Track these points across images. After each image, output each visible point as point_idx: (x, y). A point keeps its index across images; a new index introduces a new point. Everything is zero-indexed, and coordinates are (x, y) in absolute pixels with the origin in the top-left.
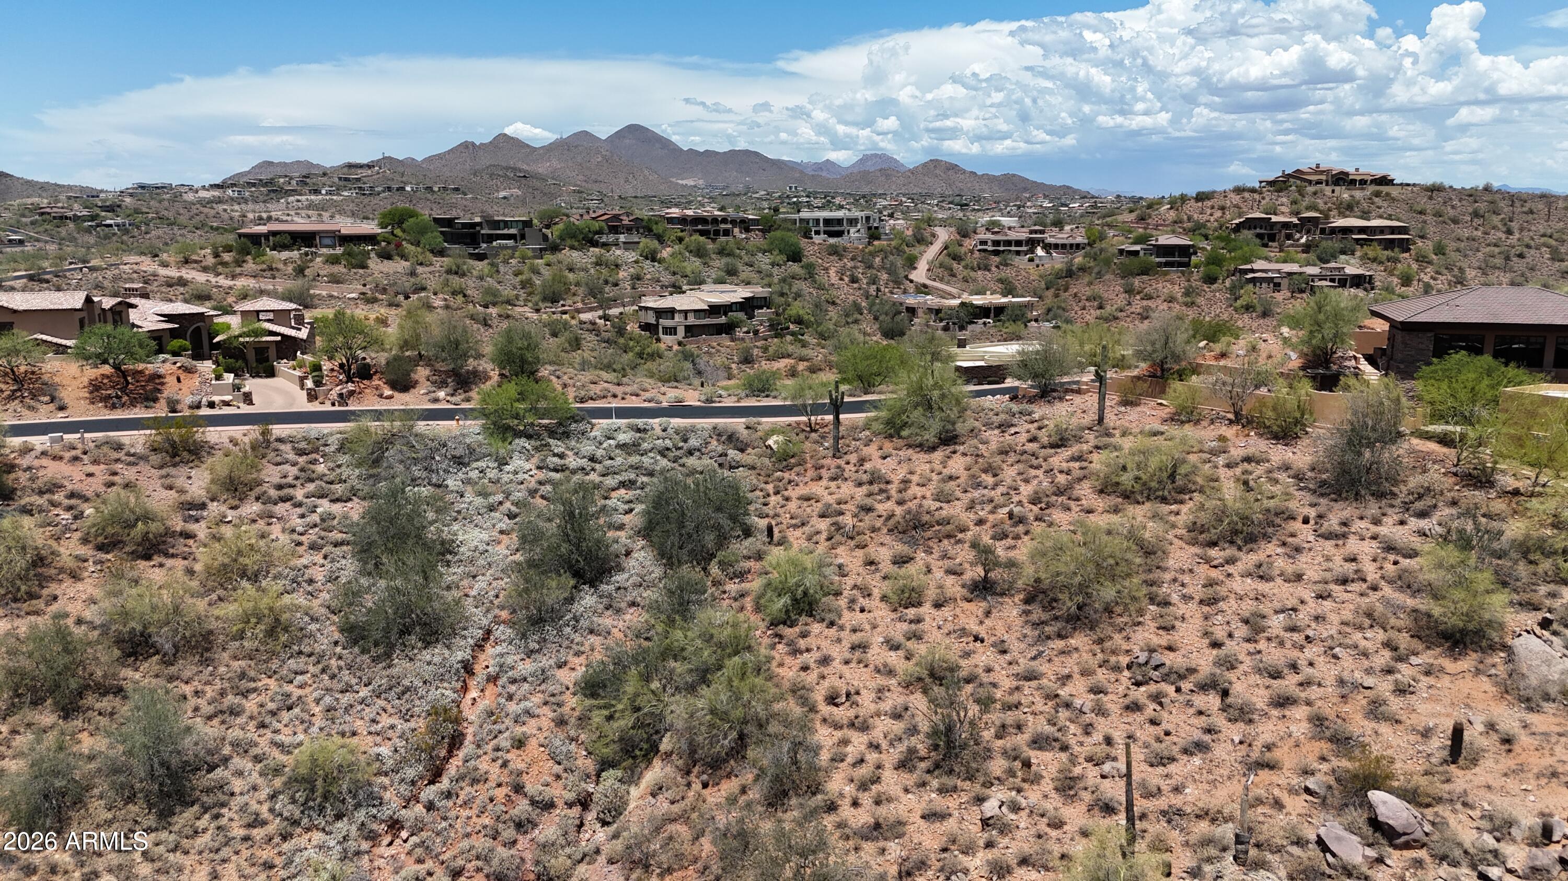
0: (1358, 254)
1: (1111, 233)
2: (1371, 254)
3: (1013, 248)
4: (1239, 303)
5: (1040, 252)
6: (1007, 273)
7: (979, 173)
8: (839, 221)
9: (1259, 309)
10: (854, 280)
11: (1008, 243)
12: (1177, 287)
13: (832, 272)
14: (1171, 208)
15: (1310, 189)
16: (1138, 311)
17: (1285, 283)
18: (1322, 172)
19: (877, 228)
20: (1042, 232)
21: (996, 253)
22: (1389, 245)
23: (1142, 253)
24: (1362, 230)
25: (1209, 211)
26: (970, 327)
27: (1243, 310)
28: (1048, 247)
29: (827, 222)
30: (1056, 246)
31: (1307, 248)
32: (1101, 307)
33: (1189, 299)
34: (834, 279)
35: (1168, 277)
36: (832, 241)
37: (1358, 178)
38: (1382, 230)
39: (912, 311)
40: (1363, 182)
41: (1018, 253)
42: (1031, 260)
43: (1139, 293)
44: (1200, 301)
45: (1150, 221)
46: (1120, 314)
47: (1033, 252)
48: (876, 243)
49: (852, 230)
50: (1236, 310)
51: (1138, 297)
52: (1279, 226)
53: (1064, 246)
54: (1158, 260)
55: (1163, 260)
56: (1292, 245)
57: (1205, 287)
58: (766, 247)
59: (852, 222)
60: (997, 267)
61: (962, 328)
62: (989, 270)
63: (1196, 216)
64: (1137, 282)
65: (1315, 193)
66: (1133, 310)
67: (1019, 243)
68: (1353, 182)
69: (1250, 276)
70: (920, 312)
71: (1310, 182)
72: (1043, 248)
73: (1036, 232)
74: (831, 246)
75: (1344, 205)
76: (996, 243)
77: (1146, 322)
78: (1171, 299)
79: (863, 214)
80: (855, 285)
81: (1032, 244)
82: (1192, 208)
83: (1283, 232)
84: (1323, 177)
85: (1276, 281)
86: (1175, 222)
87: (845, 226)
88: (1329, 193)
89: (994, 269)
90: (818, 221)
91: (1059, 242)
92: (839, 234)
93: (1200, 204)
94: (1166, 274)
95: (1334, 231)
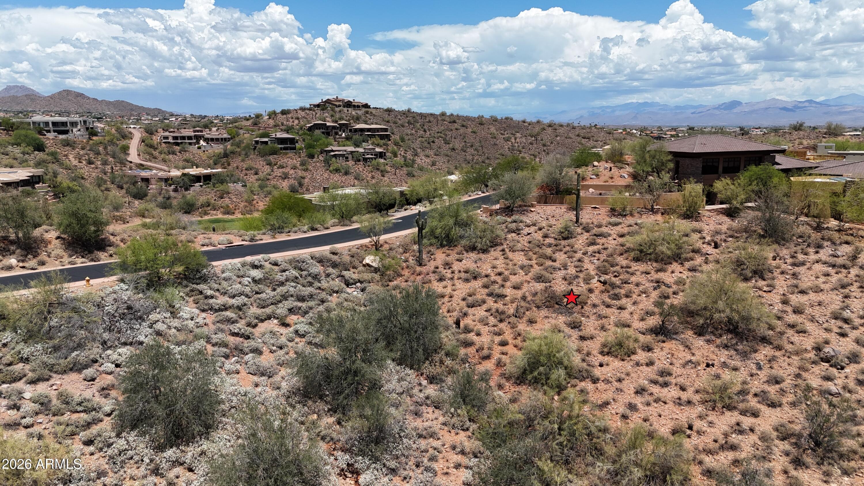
0: (370, 142)
1: (241, 132)
2: (376, 142)
3: (187, 141)
4: (331, 168)
5: (202, 142)
6: (187, 156)
7: (100, 99)
8: (64, 124)
9: (343, 171)
10: (90, 162)
11: (183, 138)
12: (295, 161)
13: (71, 157)
14: (270, 118)
15: (338, 109)
16: (279, 175)
17: (350, 157)
18: (340, 101)
19: (92, 128)
20: (201, 131)
21: (177, 144)
22: (382, 137)
23: (269, 143)
24: (369, 130)
25: (291, 120)
26: (192, 189)
27: (335, 172)
28: (207, 140)
29: (54, 124)
30: (212, 140)
31: (347, 138)
32: (256, 174)
33: (304, 167)
34: (75, 162)
35: (288, 156)
36: (61, 137)
37: (356, 104)
38: (378, 130)
39: (146, 180)
40: (358, 106)
41: (190, 144)
42: (199, 148)
43: (275, 165)
44: (310, 167)
45: (260, 125)
46: (270, 177)
47: (199, 143)
48: (94, 138)
49: (75, 130)
50: (331, 172)
51: (275, 167)
52: (331, 128)
53: (217, 139)
54: (280, 146)
55: (283, 146)
56: (340, 138)
57: (310, 160)
58: (13, 141)
59: (74, 124)
60: (180, 152)
61: (187, 189)
62: (176, 154)
63: (285, 122)
64: (271, 158)
65: (340, 111)
66: (275, 174)
67: (190, 138)
68: (354, 106)
69: (332, 153)
70: (153, 181)
71: (336, 105)
72: (204, 141)
73: (198, 131)
74: (63, 140)
75: (355, 117)
76: (175, 138)
77: (286, 180)
78: (294, 168)
79: (81, 119)
80: (93, 166)
81: (198, 138)
82: (281, 118)
83: (334, 131)
84: (341, 103)
85: (346, 156)
86: (275, 126)
87: (69, 127)
88: (346, 111)
89: (179, 154)
90: (47, 124)
91: (214, 137)
92: (66, 132)
93: (285, 116)
94: (286, 154)
95: (356, 130)
